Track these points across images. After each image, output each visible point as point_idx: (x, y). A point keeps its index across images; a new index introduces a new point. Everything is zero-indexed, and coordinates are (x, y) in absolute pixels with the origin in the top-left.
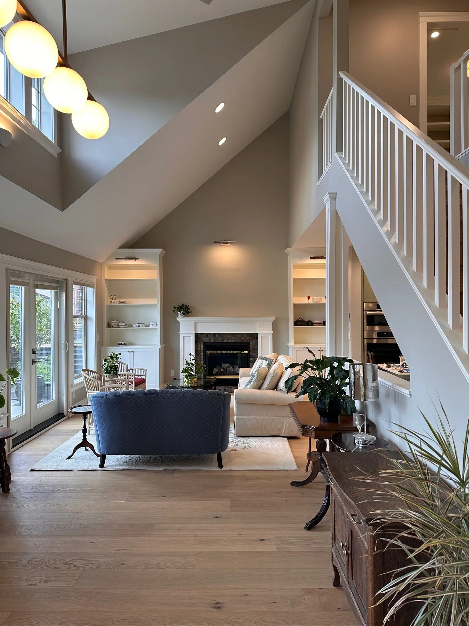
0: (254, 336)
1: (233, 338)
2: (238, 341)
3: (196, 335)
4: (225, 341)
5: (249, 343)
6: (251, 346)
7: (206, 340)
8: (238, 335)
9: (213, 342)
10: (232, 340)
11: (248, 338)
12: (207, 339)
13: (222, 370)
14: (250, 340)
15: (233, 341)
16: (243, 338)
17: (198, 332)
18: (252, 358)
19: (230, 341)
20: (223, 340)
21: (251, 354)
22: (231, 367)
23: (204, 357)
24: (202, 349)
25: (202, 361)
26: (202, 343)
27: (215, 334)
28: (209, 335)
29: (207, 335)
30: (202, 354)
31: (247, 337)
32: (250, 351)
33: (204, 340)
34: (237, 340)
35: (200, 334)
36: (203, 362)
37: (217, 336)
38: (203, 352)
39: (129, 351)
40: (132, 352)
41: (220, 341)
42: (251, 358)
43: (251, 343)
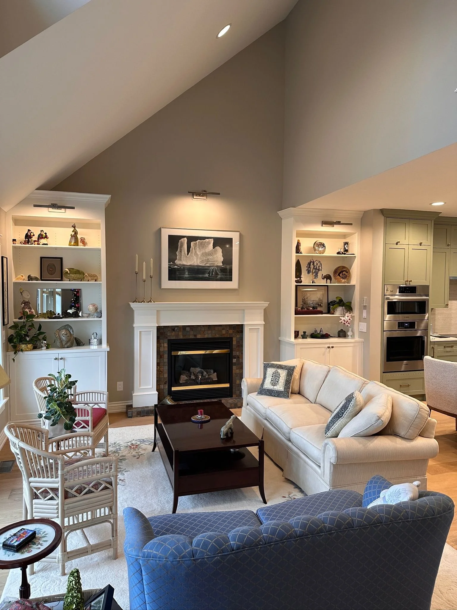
0: (239, 329)
1: (209, 332)
2: (217, 336)
3: (159, 329)
4: (199, 336)
5: (232, 338)
6: (234, 343)
7: (172, 336)
8: (216, 328)
9: (182, 338)
10: (208, 335)
11: (231, 331)
12: (173, 333)
13: (193, 377)
14: (233, 335)
15: (210, 336)
16: (224, 332)
17: (163, 324)
18: (235, 359)
19: (206, 336)
20: (195, 336)
21: (234, 353)
22: (204, 372)
23: (168, 360)
24: (166, 349)
25: (166, 365)
26: (166, 341)
27: (184, 327)
28: (176, 328)
29: (173, 328)
30: (166, 356)
31: (229, 330)
32: (233, 349)
33: (170, 336)
34: (216, 334)
35: (163, 327)
36: (167, 367)
37: (188, 329)
38: (167, 353)
39: (57, 357)
40: (61, 359)
41: (192, 337)
42: (233, 360)
43: (234, 339)
